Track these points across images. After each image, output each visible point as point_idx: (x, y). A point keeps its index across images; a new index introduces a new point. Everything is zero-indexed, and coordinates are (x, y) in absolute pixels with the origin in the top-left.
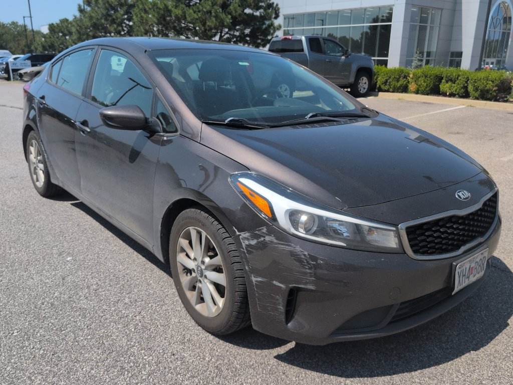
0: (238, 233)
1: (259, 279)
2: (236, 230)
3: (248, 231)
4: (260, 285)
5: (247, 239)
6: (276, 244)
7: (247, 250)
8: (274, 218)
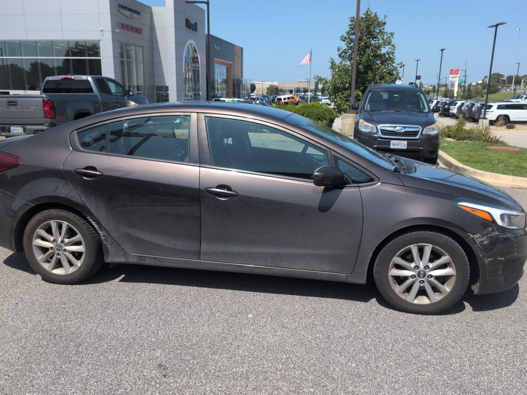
0: (472, 236)
1: (490, 260)
2: (471, 235)
3: (479, 233)
4: (490, 263)
5: (479, 238)
6: (499, 235)
7: (480, 244)
8: (494, 221)
